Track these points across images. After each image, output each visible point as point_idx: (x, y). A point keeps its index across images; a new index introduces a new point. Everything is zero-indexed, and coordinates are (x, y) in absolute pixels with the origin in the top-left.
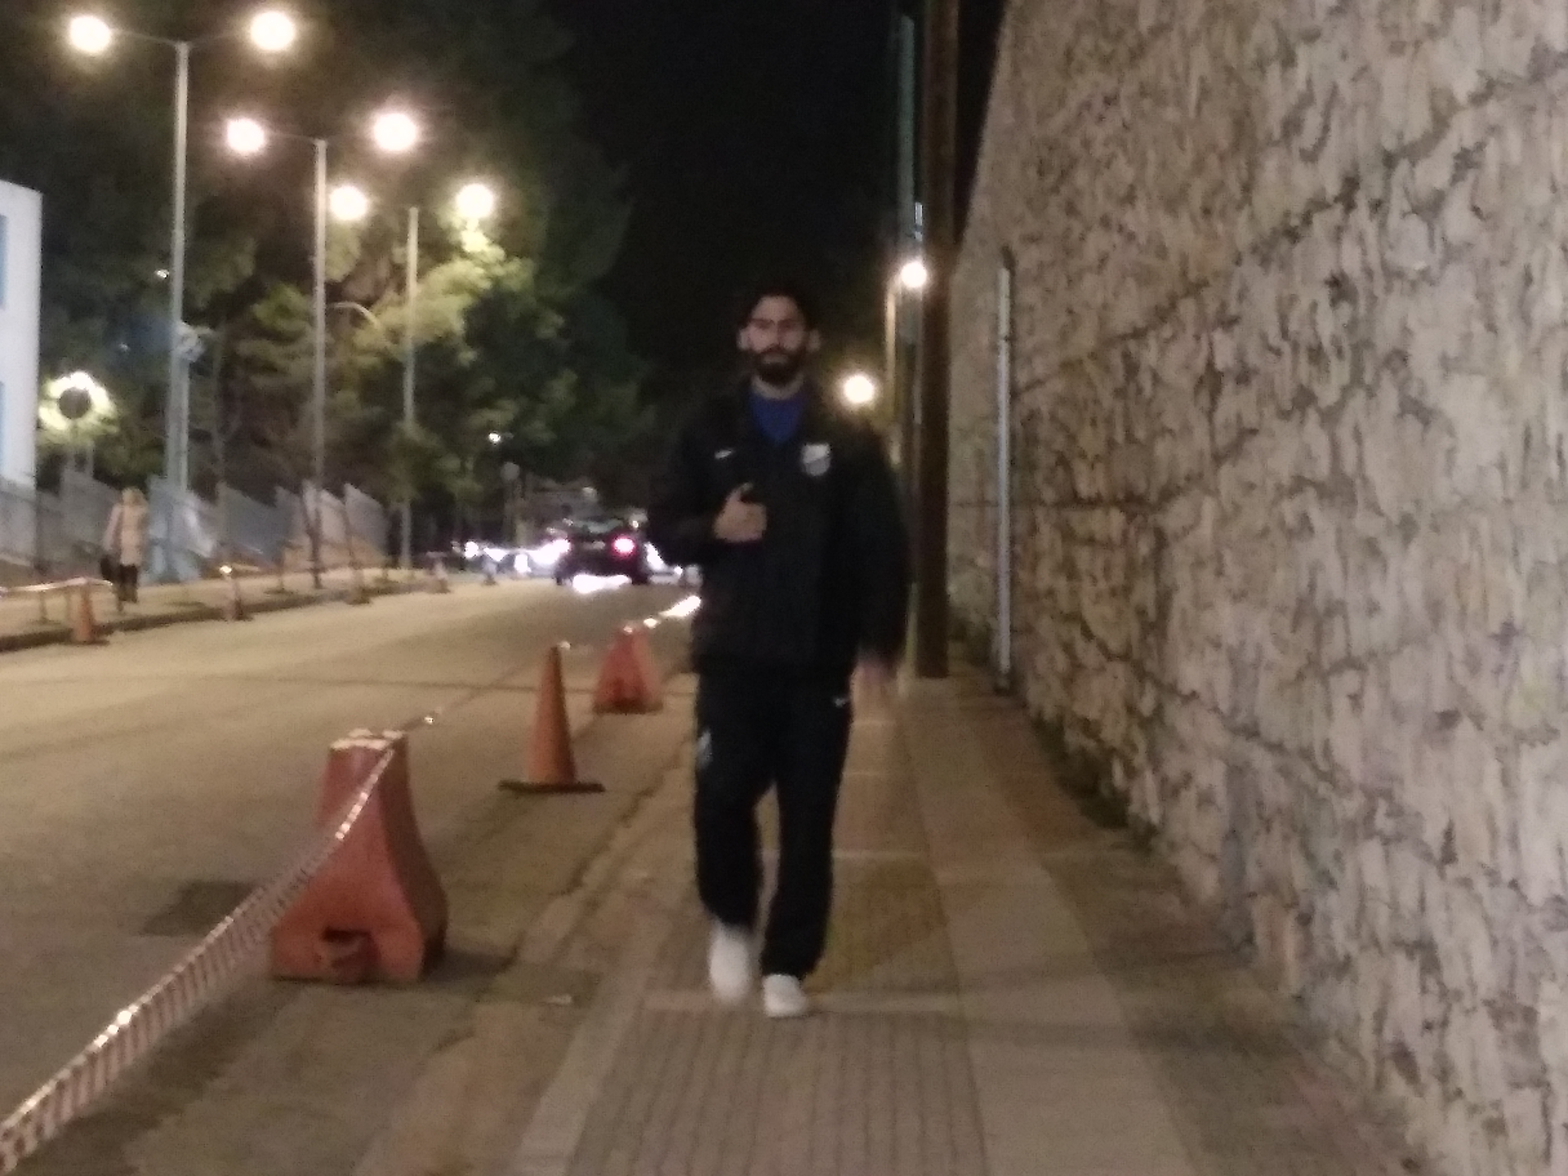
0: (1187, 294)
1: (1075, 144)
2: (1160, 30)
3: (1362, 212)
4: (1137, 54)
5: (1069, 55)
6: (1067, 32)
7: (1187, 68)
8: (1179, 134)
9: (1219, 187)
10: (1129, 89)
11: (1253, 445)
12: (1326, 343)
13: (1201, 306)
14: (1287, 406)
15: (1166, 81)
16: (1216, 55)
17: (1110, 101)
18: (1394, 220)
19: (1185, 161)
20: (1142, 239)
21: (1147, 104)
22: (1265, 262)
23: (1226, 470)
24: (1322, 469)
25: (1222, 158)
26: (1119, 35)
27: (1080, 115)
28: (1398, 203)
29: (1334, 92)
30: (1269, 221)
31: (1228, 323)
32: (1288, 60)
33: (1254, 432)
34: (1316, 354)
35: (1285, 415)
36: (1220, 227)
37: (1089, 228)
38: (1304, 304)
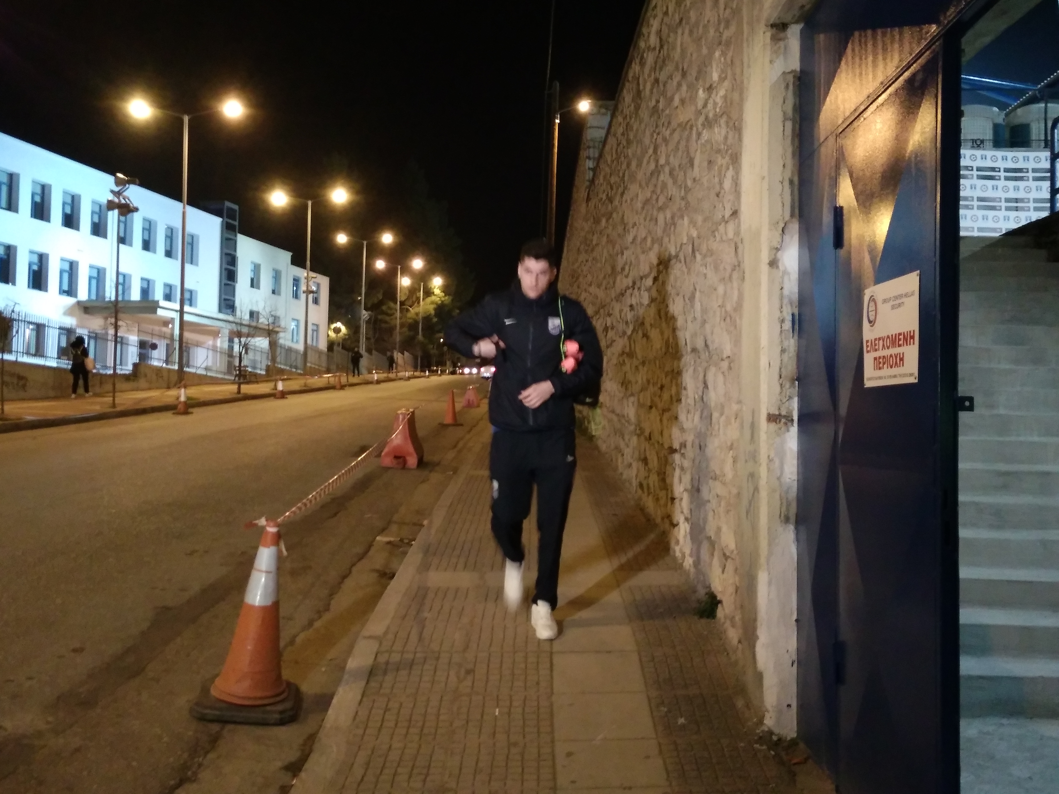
0: (602, 308)
1: (580, 271)
2: (597, 245)
3: (636, 290)
4: (593, 250)
5: (579, 249)
6: (578, 244)
7: (603, 254)
8: (601, 270)
9: (609, 283)
10: (590, 259)
11: (614, 344)
12: (629, 320)
13: (604, 311)
14: (621, 335)
15: (598, 257)
16: (608, 252)
17: (587, 261)
18: (642, 292)
19: (601, 276)
20: (593, 294)
21: (594, 262)
22: (617, 301)
23: (609, 349)
24: (627, 350)
25: (609, 276)
26: (589, 245)
27: (580, 264)
28: (643, 288)
29: (631, 262)
30: (618, 291)
31: (610, 315)
32: (623, 254)
33: (615, 341)
34: (627, 323)
35: (620, 337)
36: (608, 292)
37: (582, 291)
38: (625, 311)
